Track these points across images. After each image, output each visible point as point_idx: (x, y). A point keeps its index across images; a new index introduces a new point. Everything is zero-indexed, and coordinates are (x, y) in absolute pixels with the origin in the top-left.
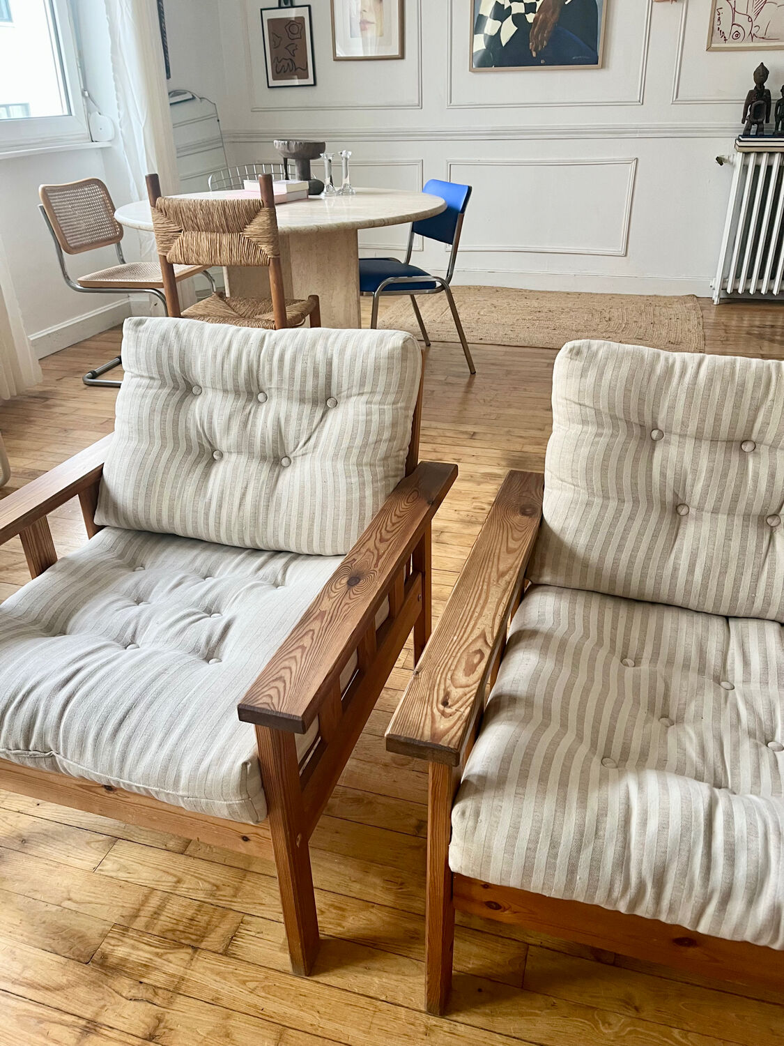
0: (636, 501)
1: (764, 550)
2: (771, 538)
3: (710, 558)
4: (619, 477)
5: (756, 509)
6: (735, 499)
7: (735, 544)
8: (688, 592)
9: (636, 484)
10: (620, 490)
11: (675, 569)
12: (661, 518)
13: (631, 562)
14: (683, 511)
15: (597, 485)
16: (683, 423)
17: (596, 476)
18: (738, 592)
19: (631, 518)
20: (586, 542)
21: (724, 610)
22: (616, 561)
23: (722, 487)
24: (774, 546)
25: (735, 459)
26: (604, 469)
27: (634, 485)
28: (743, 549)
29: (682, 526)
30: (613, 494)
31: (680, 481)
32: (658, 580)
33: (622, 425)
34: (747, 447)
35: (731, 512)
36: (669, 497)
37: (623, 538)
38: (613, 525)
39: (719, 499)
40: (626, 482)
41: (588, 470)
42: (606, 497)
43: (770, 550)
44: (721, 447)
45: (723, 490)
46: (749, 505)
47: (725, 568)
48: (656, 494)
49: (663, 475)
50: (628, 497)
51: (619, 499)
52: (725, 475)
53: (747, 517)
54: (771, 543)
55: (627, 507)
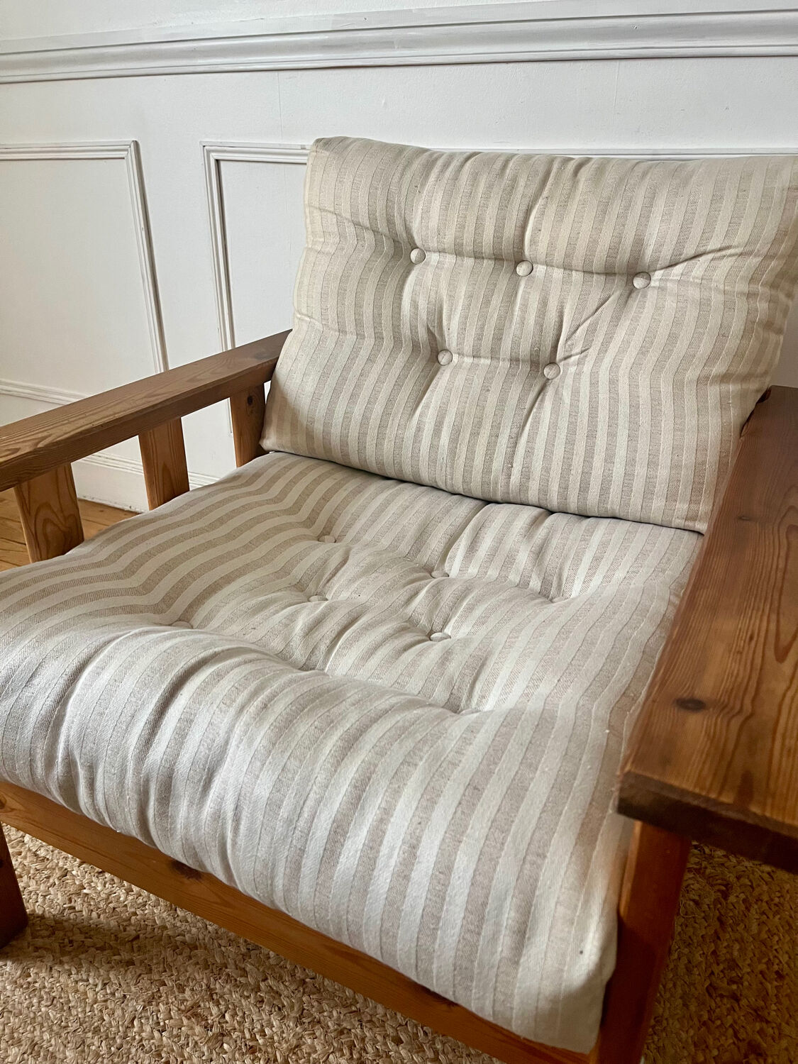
0: (379, 337)
1: (528, 406)
2: (542, 389)
3: (461, 415)
4: (358, 306)
5: (525, 349)
6: (498, 338)
7: (492, 398)
8: (433, 461)
9: (380, 315)
10: (359, 323)
11: (419, 429)
12: (407, 366)
13: (365, 418)
14: (443, 358)
15: (332, 315)
16: (438, 231)
17: (332, 302)
18: (492, 461)
19: (371, 360)
20: (312, 390)
21: (476, 489)
22: (347, 416)
23: (483, 318)
24: (542, 401)
25: (503, 282)
26: (341, 294)
27: (377, 317)
28: (502, 402)
29: (438, 376)
30: (350, 327)
31: (437, 314)
32: (399, 446)
33: (369, 236)
34: (522, 269)
35: (494, 354)
36: (422, 334)
37: (358, 386)
38: (346, 368)
39: (479, 338)
40: (368, 311)
41: (323, 296)
42: (342, 331)
43: (536, 405)
44: (488, 264)
45: (484, 325)
46: (516, 344)
47: (478, 425)
48: (406, 331)
49: (415, 305)
50: (369, 332)
51: (357, 334)
52: (487, 302)
53: (515, 360)
54: (540, 398)
55: (369, 342)
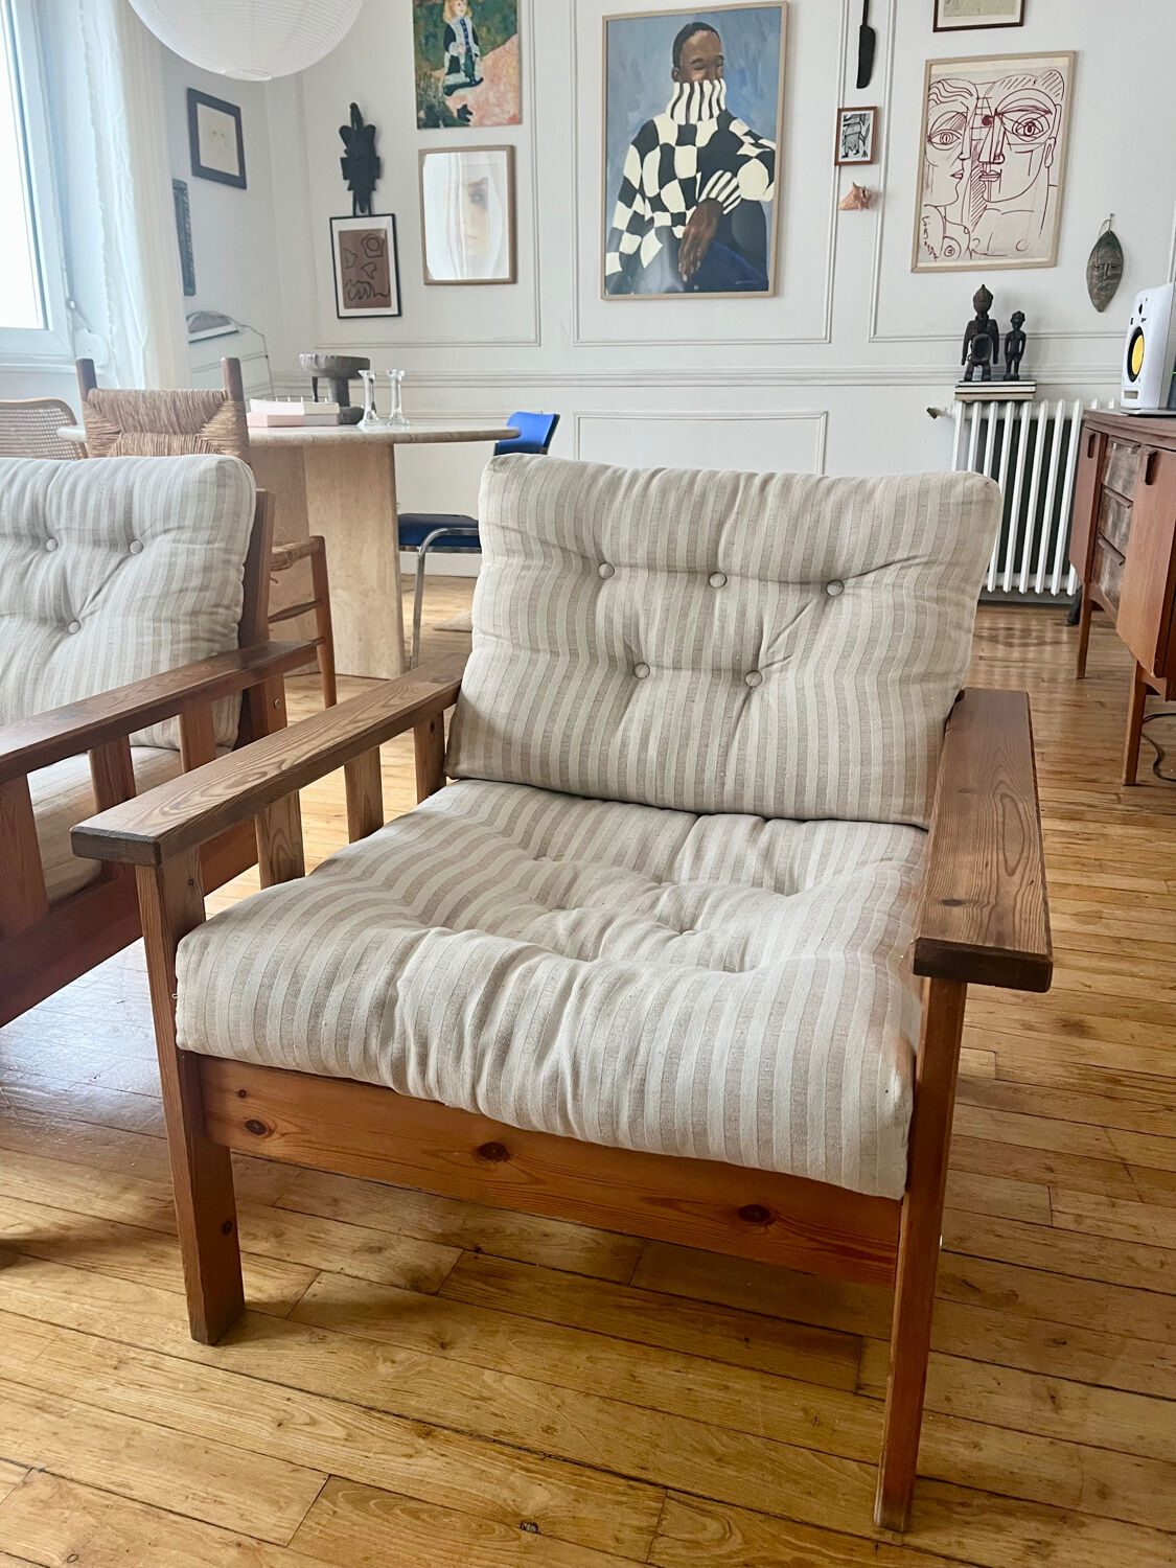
0: (574, 654)
1: (735, 714)
2: (747, 698)
3: (666, 726)
4: (551, 622)
5: (726, 661)
6: (698, 649)
7: (698, 708)
8: (641, 776)
9: (574, 632)
10: (552, 640)
11: (624, 744)
12: (608, 678)
13: (567, 737)
14: (641, 672)
15: (523, 635)
16: (630, 546)
17: (522, 620)
18: (704, 771)
19: (568, 677)
20: (508, 710)
21: (689, 801)
22: (547, 737)
23: (681, 630)
24: (749, 708)
25: (698, 594)
26: (532, 611)
27: (571, 632)
28: (708, 713)
29: (638, 689)
30: (543, 645)
31: (632, 628)
32: (603, 760)
33: (556, 553)
34: (716, 581)
35: (695, 667)
36: (619, 649)
37: (556, 704)
38: (543, 686)
39: (679, 650)
40: (561, 630)
41: (512, 614)
42: (535, 650)
43: (744, 713)
44: (682, 578)
45: (683, 636)
46: (717, 654)
47: (686, 737)
48: (602, 647)
49: (609, 620)
50: (563, 648)
51: (551, 652)
52: (684, 614)
53: (717, 671)
54: (746, 705)
55: (563, 662)
